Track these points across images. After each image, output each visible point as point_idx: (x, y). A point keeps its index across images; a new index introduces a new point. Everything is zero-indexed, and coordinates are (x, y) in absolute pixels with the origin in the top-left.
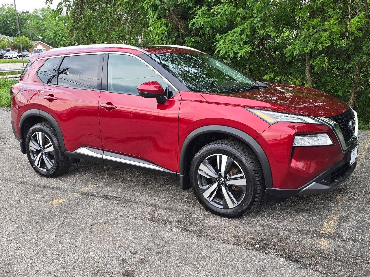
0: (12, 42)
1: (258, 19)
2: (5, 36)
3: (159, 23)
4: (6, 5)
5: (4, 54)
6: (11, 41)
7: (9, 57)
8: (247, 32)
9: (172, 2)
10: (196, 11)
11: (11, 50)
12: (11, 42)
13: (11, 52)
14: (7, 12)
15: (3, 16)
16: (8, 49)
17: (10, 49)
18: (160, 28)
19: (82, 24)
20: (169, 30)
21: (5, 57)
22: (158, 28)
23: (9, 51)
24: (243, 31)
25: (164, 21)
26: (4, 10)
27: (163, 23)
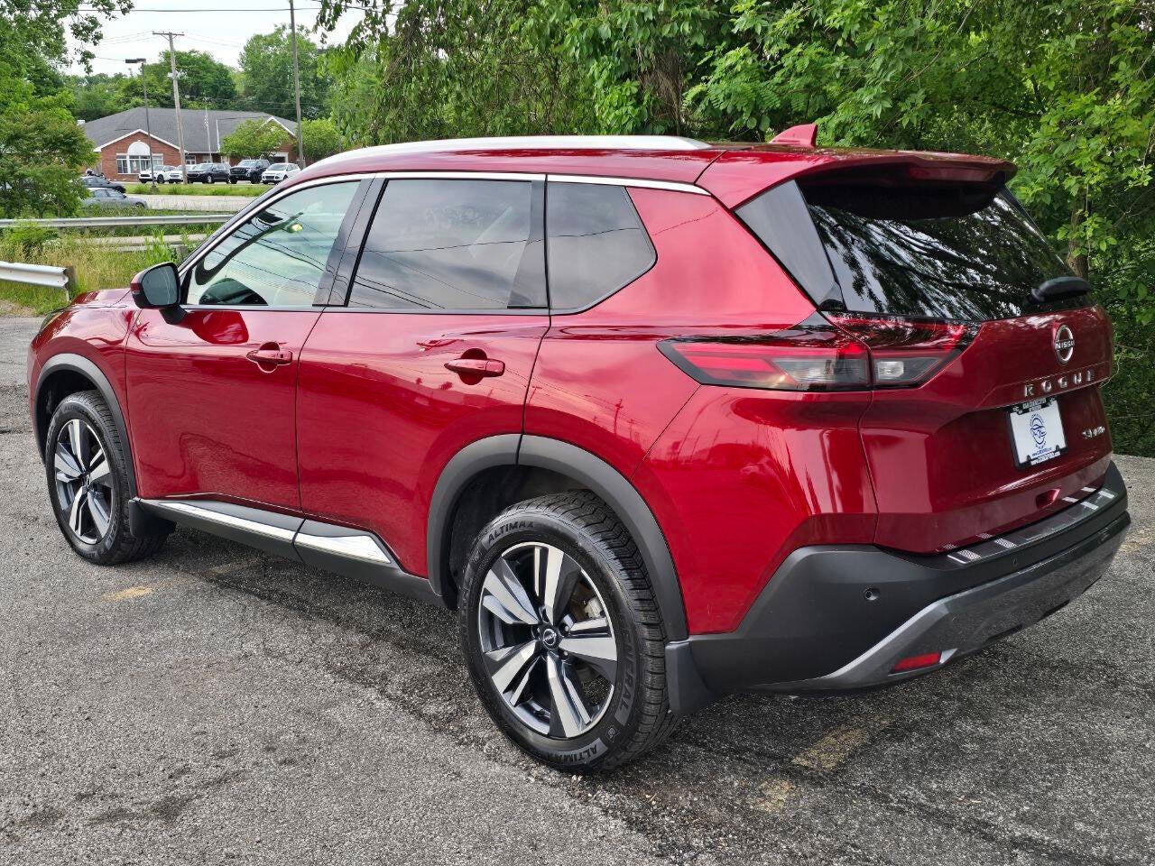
0: (292, 137)
1: (877, 90)
2: (273, 118)
3: (614, 95)
4: (284, 27)
5: (263, 170)
6: (289, 134)
7: (277, 178)
8: (856, 128)
9: (644, 32)
10: (712, 59)
11: (287, 159)
12: (288, 136)
13: (287, 164)
14: (287, 47)
15: (275, 61)
16: (278, 155)
17: (285, 155)
18: (617, 108)
19: (411, 91)
20: (640, 115)
21: (265, 179)
22: (612, 108)
23: (281, 160)
24: (847, 127)
25: (631, 87)
26: (278, 42)
27: (628, 94)
